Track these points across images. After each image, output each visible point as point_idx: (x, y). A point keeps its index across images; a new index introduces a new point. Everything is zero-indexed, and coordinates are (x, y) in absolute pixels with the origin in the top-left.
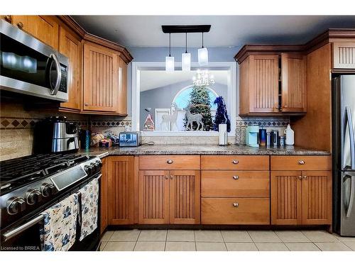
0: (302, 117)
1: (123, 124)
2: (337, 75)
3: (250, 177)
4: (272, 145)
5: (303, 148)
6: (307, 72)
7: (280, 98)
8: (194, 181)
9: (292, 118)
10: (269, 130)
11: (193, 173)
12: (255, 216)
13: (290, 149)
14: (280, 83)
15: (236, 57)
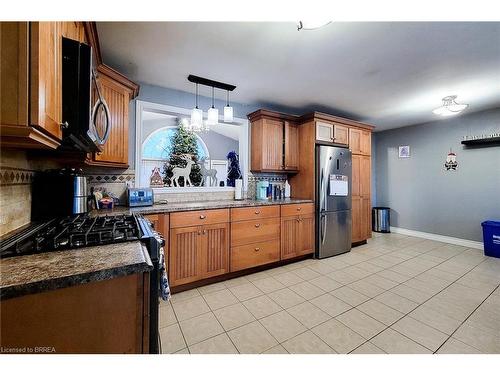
0: (295, 174)
1: (121, 179)
2: (318, 145)
3: (267, 224)
4: (275, 198)
5: (296, 199)
6: (300, 138)
7: (284, 158)
8: (225, 233)
9: (289, 175)
10: (273, 184)
11: (224, 226)
12: (271, 256)
13: (288, 200)
14: (284, 145)
15: (248, 116)
